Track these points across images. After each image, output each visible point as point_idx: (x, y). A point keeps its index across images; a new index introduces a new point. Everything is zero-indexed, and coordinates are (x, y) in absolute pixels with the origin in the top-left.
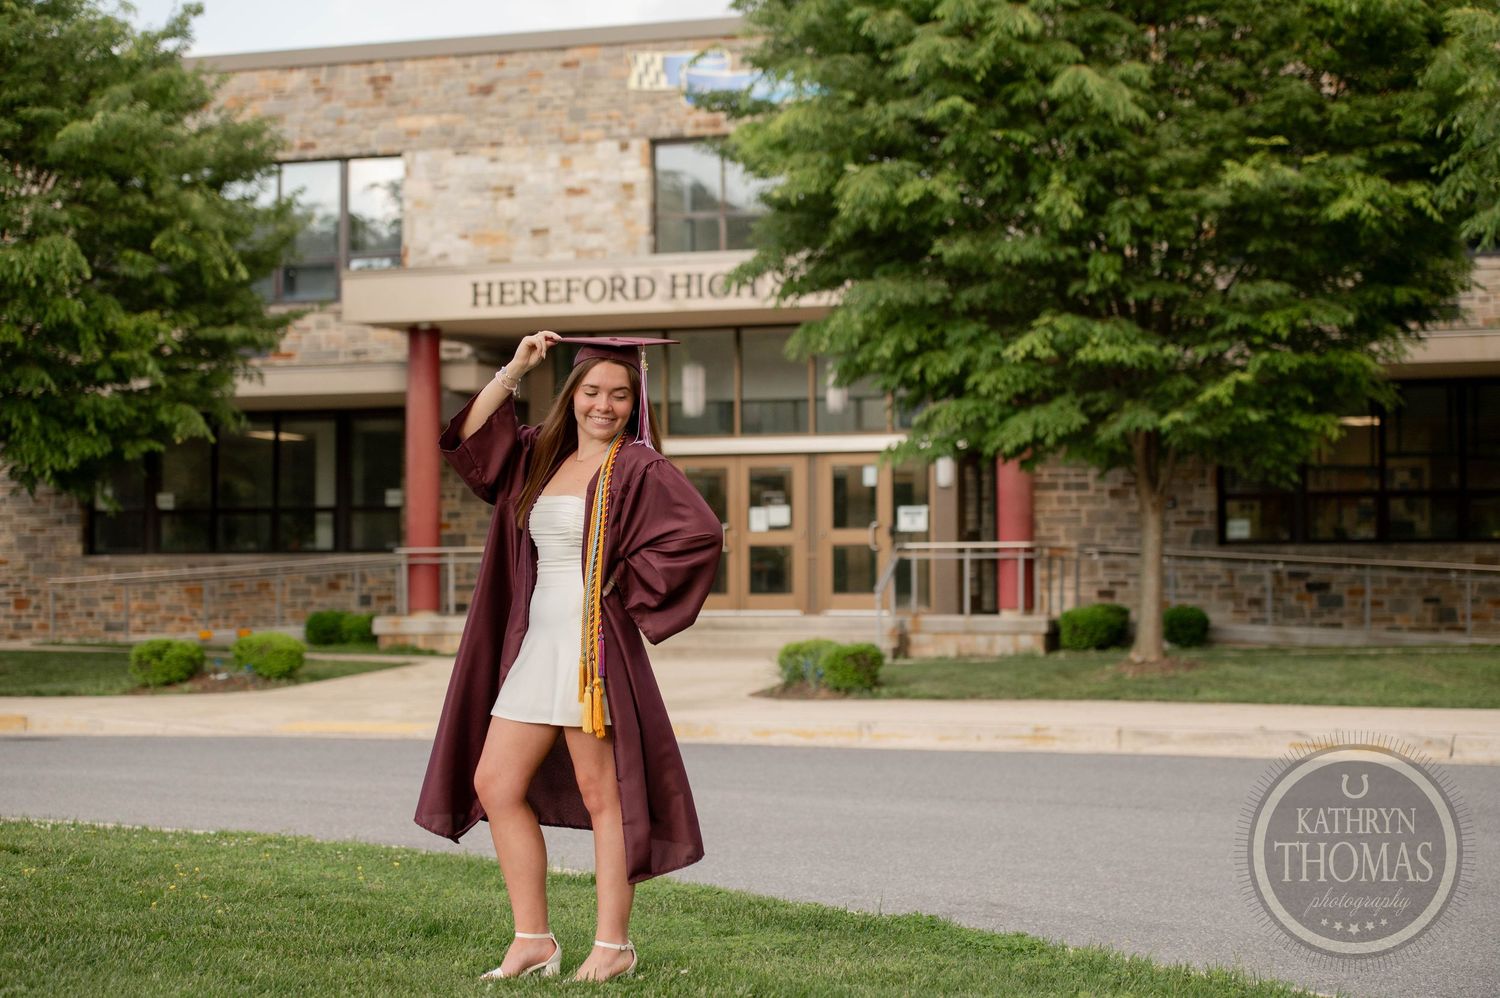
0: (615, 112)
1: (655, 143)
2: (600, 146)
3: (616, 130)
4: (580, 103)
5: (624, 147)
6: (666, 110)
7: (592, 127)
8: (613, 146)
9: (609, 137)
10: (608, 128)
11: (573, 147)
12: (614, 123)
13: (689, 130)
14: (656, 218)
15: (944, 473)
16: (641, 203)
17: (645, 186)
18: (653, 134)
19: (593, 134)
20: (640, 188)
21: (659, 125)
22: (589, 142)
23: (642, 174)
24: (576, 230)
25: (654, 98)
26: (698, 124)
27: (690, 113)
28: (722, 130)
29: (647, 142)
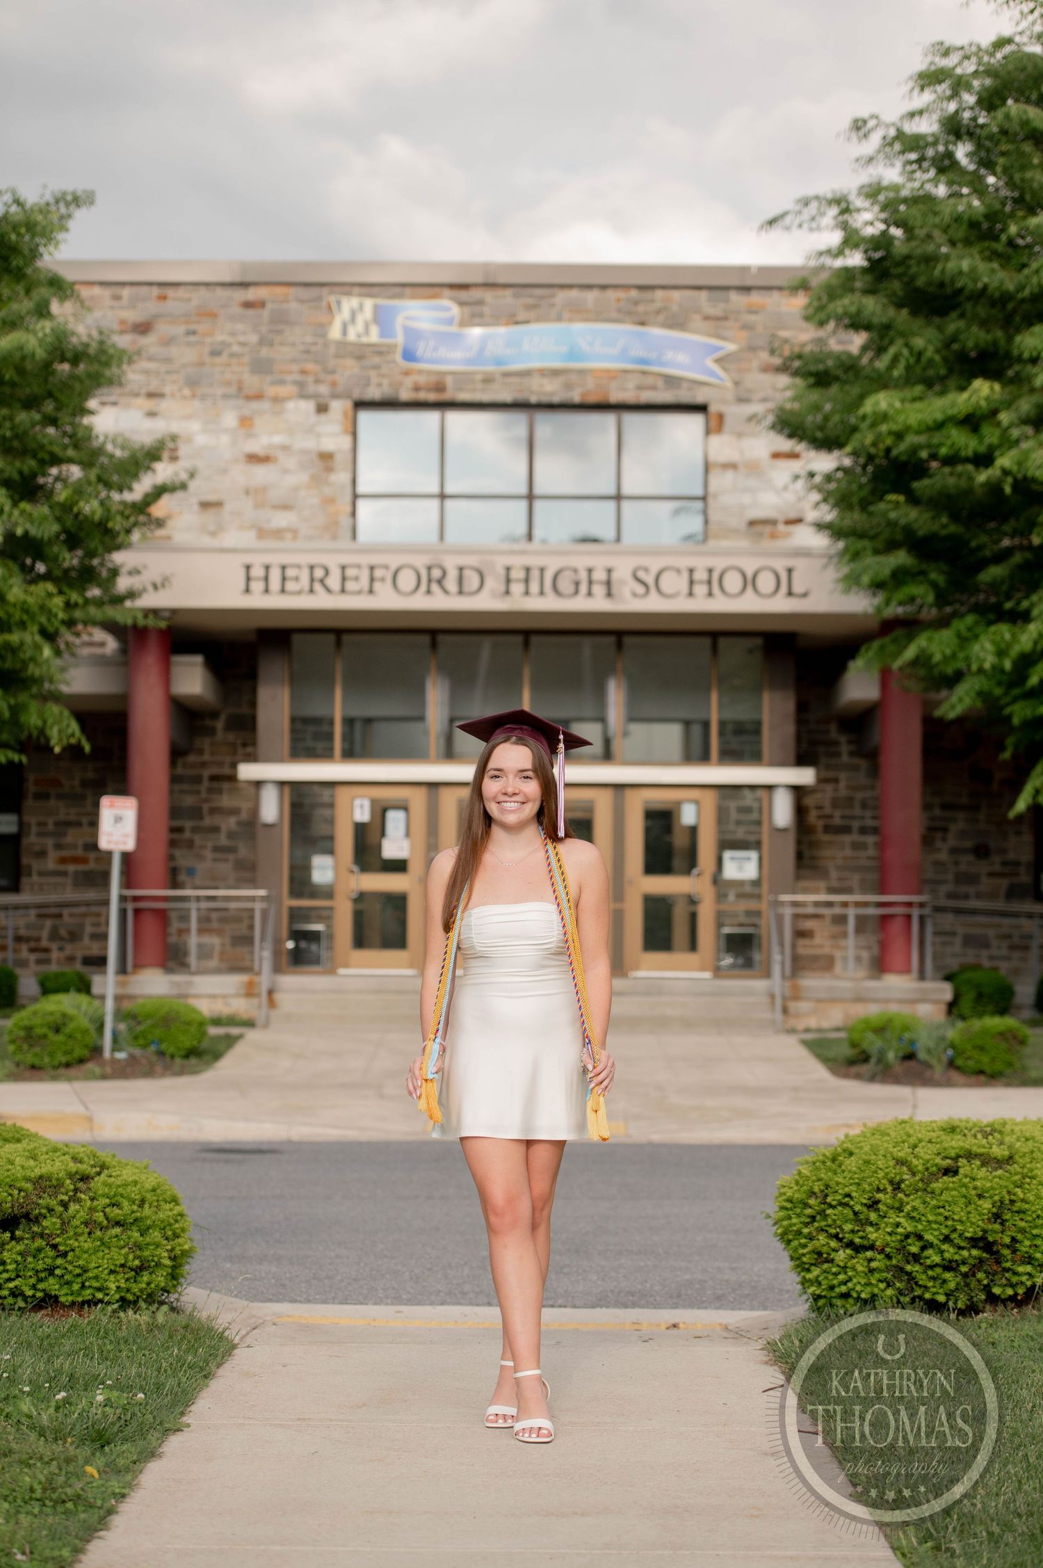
0: (310, 366)
1: (361, 405)
2: (291, 405)
3: (312, 388)
4: (265, 352)
5: (322, 409)
6: (376, 367)
7: (281, 382)
8: (308, 406)
9: (303, 396)
10: (301, 385)
11: (255, 405)
12: (310, 379)
13: (405, 395)
14: (355, 496)
15: (782, 812)
16: (343, 477)
17: (349, 456)
18: (357, 394)
19: (282, 391)
20: (342, 459)
21: (368, 385)
22: (277, 400)
23: (346, 442)
24: (258, 506)
25: (360, 352)
26: (417, 389)
27: (407, 373)
28: (447, 396)
29: (348, 404)
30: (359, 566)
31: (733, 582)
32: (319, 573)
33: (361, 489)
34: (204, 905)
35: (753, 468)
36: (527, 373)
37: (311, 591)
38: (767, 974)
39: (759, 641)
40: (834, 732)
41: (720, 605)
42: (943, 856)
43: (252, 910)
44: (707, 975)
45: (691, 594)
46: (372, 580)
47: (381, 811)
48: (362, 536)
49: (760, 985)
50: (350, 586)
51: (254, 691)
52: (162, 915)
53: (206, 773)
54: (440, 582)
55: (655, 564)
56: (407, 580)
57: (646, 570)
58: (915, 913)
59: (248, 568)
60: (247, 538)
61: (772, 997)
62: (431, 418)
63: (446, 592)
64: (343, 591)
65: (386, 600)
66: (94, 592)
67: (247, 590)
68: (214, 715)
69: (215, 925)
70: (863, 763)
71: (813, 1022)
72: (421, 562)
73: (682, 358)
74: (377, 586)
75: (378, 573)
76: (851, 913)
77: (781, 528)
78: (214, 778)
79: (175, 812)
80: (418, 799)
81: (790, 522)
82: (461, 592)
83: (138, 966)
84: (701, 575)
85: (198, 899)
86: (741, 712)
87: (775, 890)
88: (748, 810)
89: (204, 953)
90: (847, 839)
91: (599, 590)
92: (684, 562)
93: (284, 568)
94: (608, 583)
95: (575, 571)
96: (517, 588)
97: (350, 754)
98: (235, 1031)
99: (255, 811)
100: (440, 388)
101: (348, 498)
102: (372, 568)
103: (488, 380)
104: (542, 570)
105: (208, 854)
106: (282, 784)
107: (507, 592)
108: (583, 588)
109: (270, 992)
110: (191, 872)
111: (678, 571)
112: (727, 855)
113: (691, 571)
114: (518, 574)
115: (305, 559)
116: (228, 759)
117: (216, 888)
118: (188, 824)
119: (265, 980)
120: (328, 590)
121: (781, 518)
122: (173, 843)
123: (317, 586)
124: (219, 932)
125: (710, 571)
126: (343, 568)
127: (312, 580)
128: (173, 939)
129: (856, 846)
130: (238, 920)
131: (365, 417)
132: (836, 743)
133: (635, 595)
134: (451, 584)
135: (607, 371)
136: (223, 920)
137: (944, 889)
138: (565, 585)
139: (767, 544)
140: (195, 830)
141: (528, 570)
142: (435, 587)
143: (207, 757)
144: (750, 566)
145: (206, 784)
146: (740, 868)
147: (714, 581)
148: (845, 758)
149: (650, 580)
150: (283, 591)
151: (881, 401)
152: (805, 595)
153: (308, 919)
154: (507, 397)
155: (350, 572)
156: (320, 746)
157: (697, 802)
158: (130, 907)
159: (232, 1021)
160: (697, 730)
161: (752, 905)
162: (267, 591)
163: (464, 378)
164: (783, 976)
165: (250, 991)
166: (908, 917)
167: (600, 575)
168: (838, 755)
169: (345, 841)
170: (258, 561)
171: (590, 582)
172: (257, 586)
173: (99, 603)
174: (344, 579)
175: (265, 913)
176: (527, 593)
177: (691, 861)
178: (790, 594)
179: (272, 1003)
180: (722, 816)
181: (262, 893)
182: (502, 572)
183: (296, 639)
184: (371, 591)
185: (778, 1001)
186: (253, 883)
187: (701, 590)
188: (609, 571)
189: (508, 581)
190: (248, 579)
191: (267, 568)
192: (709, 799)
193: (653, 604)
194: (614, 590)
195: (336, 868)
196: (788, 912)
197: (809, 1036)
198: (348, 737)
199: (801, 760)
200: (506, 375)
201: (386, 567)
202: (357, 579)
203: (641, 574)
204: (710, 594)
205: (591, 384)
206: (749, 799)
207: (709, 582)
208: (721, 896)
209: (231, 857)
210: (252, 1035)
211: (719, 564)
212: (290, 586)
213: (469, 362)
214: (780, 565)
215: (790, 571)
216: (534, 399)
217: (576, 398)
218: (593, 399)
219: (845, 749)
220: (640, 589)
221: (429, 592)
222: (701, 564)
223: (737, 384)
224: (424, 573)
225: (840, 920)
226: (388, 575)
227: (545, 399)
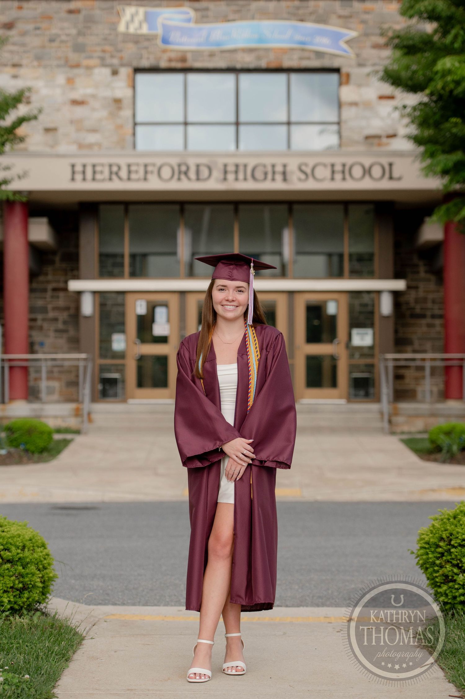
0: (108, 48)
1: (138, 70)
2: (97, 71)
3: (109, 61)
4: (81, 40)
5: (115, 73)
6: (146, 48)
7: (90, 57)
8: (107, 71)
9: (104, 65)
10: (102, 59)
11: (76, 71)
12: (107, 56)
13: (163, 64)
14: (135, 124)
15: (386, 306)
16: (127, 113)
17: (131, 101)
18: (136, 64)
19: (91, 62)
20: (127, 102)
21: (141, 58)
22: (88, 68)
23: (128, 92)
24: (78, 130)
25: (136, 39)
26: (170, 60)
27: (164, 51)
28: (188, 65)
29: (130, 70)
30: (138, 165)
31: (357, 172)
32: (115, 169)
33: (139, 119)
34: (50, 363)
35: (367, 105)
36: (234, 51)
37: (110, 179)
38: (378, 400)
39: (371, 207)
40: (415, 260)
41: (350, 185)
43: (78, 366)
44: (343, 401)
45: (333, 179)
46: (146, 172)
47: (152, 308)
48: (141, 146)
49: (374, 407)
50: (133, 176)
51: (77, 238)
52: (25, 370)
53: (50, 287)
54: (186, 173)
55: (311, 162)
56: (166, 172)
57: (306, 165)
59: (73, 166)
60: (73, 148)
61: (381, 413)
62: (179, 77)
63: (189, 179)
64: (129, 179)
65: (154, 184)
67: (73, 179)
68: (54, 253)
69: (56, 375)
71: (406, 428)
72: (174, 161)
73: (326, 41)
74: (149, 176)
75: (150, 168)
76: (428, 365)
77: (384, 140)
78: (55, 290)
79: (32, 309)
80: (174, 301)
81: (389, 137)
82: (198, 179)
83: (12, 399)
84: (338, 168)
85: (46, 360)
86: (361, 248)
87: (383, 351)
88: (366, 305)
89: (50, 391)
90: (424, 322)
91: (279, 177)
92: (329, 160)
93: (94, 166)
94: (284, 173)
95: (265, 166)
96: (231, 177)
97: (134, 274)
98: (69, 436)
99: (78, 308)
100: (184, 60)
101: (130, 125)
102: (146, 166)
103: (212, 55)
104: (245, 166)
105: (52, 334)
106: (94, 293)
107: (225, 179)
108: (270, 176)
109: (89, 414)
110: (41, 344)
111: (325, 165)
112: (355, 331)
114: (231, 168)
115: (106, 161)
116: (62, 278)
117: (56, 353)
118: (40, 317)
119: (87, 405)
120: (120, 179)
121: (383, 133)
122: (30, 328)
123: (114, 177)
124: (59, 379)
125: (344, 165)
126: (129, 166)
127: (111, 173)
128: (31, 384)
129: (429, 326)
130: (69, 372)
131: (141, 78)
132: (417, 266)
133: (300, 180)
134: (192, 175)
135: (281, 49)
136: (60, 372)
138: (259, 174)
139: (375, 149)
140: (44, 320)
141: (237, 166)
142: (183, 177)
143: (50, 277)
144: (367, 162)
145: (49, 293)
146: (362, 339)
147: (346, 171)
148: (422, 274)
149: (308, 171)
150: (94, 179)
152: (399, 179)
153: (109, 371)
154: (222, 64)
155: (133, 168)
156: (116, 270)
157: (337, 301)
158: (7, 365)
159: (67, 431)
160: (335, 259)
161: (368, 361)
162: (84, 179)
163: (197, 54)
164: (389, 402)
165: (77, 413)
166: (460, 366)
167: (279, 169)
168: (418, 272)
169: (131, 325)
170: (79, 162)
171: (274, 173)
172: (79, 177)
174: (129, 172)
175: (85, 368)
176: (237, 179)
177: (332, 336)
178: (391, 178)
179: (90, 420)
180: (351, 309)
181: (83, 356)
182: (222, 167)
183: (102, 207)
184: (145, 179)
185: (386, 417)
186: (78, 350)
187: (338, 176)
188: (285, 166)
189: (226, 172)
190: (73, 173)
191: (84, 166)
192: (344, 300)
193: (310, 185)
194: (288, 177)
195: (127, 341)
196: (391, 364)
197: (405, 437)
198: (133, 264)
199: (397, 276)
200: (223, 52)
201: (154, 165)
202: (137, 172)
203: (304, 168)
204: (344, 179)
205: (272, 56)
206: (366, 299)
207: (343, 172)
208: (351, 356)
209: (65, 335)
210: (79, 439)
211: (349, 161)
212: (98, 176)
213: (199, 44)
214: (385, 161)
215: (391, 165)
216: (239, 66)
217: (263, 64)
218: (273, 65)
219: (422, 269)
220: (303, 176)
221: (179, 179)
222: (338, 161)
223: (358, 55)
224: (176, 168)
225: (421, 369)
226: (156, 170)
227: (245, 66)
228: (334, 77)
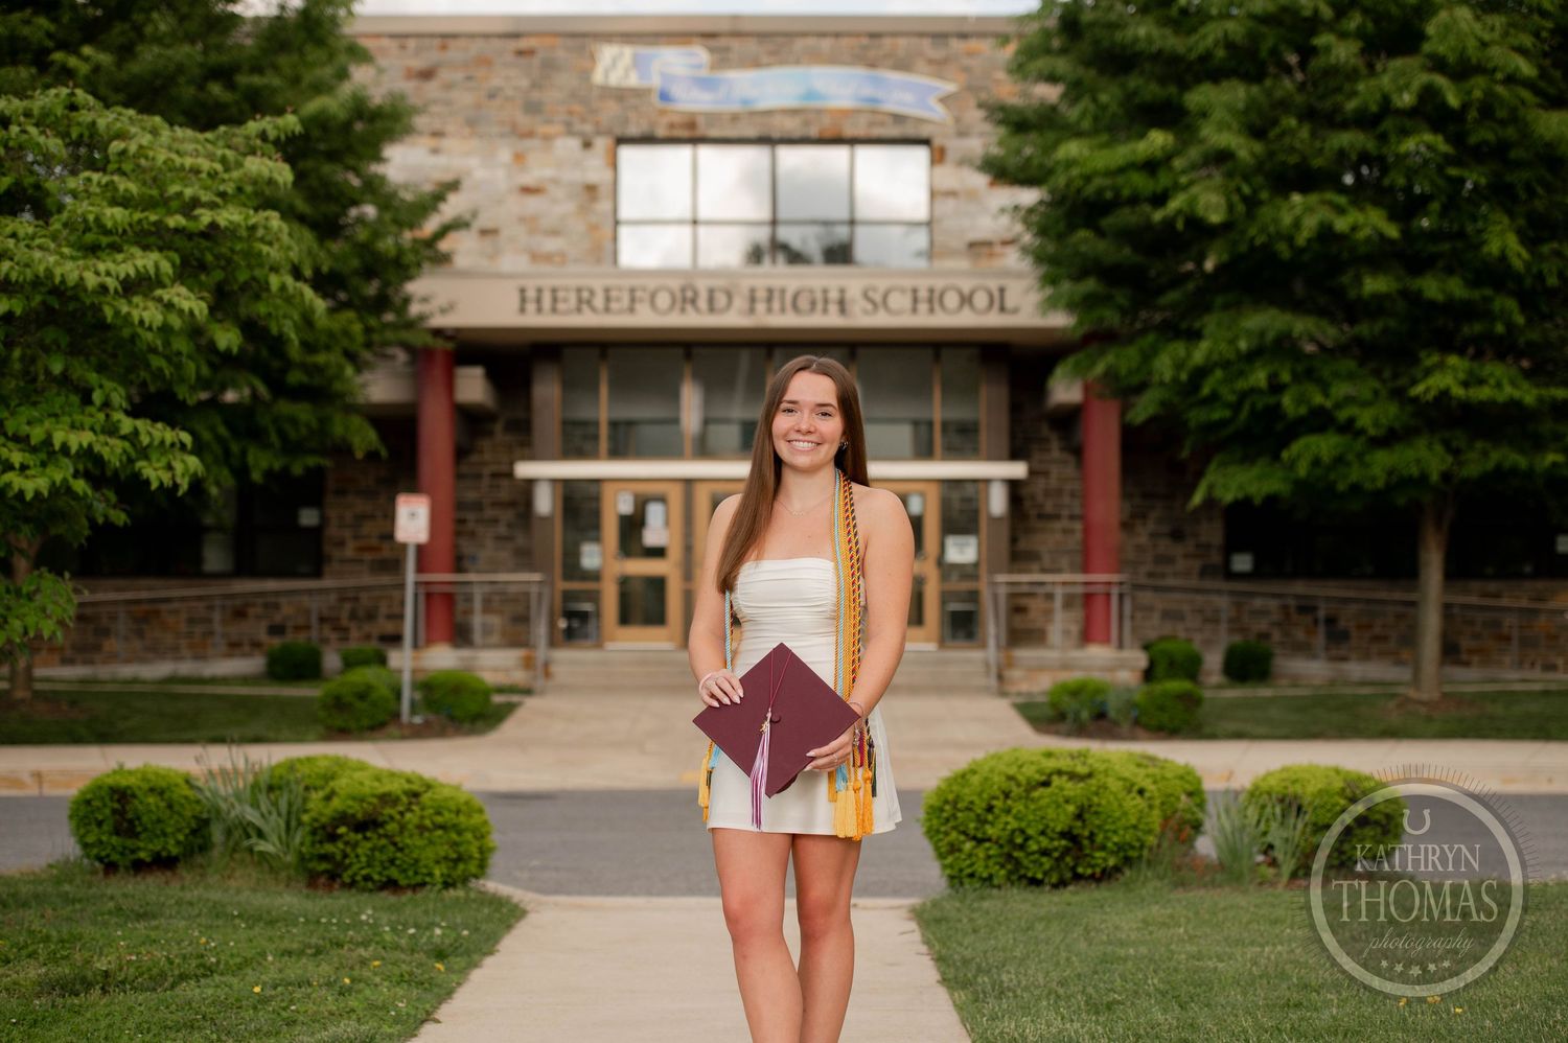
0: (577, 108)
1: (622, 140)
2: (560, 142)
3: (578, 127)
4: (536, 95)
5: (587, 145)
6: (635, 108)
7: (549, 122)
8: (574, 143)
9: (570, 132)
10: (568, 124)
11: (528, 143)
12: (576, 119)
13: (661, 132)
14: (617, 223)
15: (998, 502)
16: (605, 206)
17: (611, 188)
18: (619, 131)
19: (552, 129)
20: (604, 190)
21: (628, 123)
22: (547, 138)
23: (607, 175)
24: (531, 232)
25: (621, 95)
26: (672, 126)
27: (663, 112)
28: (698, 132)
29: (609, 140)
30: (620, 289)
31: (952, 300)
32: (585, 295)
33: (622, 216)
34: (487, 589)
35: (972, 195)
36: (769, 113)
37: (579, 310)
38: (983, 646)
39: (977, 350)
40: (1045, 430)
41: (941, 320)
42: (1143, 539)
43: (527, 594)
44: (934, 646)
45: (914, 310)
46: (633, 300)
47: (642, 503)
48: (625, 259)
49: (976, 655)
50: (614, 306)
51: (529, 398)
52: (449, 599)
53: (487, 471)
54: (693, 301)
55: (882, 284)
56: (663, 300)
57: (874, 289)
58: (1115, 591)
59: (523, 291)
60: (522, 263)
61: (987, 665)
62: (684, 153)
63: (697, 310)
64: (607, 310)
65: (645, 318)
66: (389, 317)
67: (522, 310)
68: (494, 418)
69: (496, 606)
70: (1071, 459)
71: (1024, 687)
72: (676, 285)
73: (908, 97)
74: (638, 306)
75: (639, 294)
76: (1059, 592)
77: (998, 249)
78: (495, 475)
79: (460, 506)
80: (675, 494)
81: (1005, 243)
82: (711, 310)
83: (430, 642)
84: (923, 294)
85: (481, 583)
86: (960, 413)
87: (993, 571)
88: (967, 500)
89: (487, 630)
90: (1058, 525)
91: (833, 308)
92: (908, 283)
93: (554, 291)
94: (842, 302)
95: (811, 291)
96: (761, 307)
97: (617, 452)
98: (515, 698)
99: (529, 503)
100: (692, 125)
101: (610, 224)
102: (632, 291)
103: (735, 118)
104: (783, 291)
105: (490, 543)
106: (554, 481)
107: (752, 310)
108: (820, 306)
109: (546, 665)
110: (474, 558)
111: (903, 290)
112: (950, 539)
113: (915, 291)
114: (761, 294)
115: (574, 282)
116: (506, 458)
117: (496, 572)
118: (470, 516)
119: (542, 652)
120: (593, 309)
121: (997, 240)
122: (458, 534)
123: (585, 306)
124: (500, 612)
125: (931, 291)
126: (607, 291)
127: (580, 301)
128: (459, 618)
129: (1066, 531)
130: (515, 601)
131: (627, 154)
132: (1046, 440)
133: (866, 312)
134: (703, 303)
135: (842, 110)
136: (502, 602)
137: (1144, 569)
138: (803, 303)
139: (983, 263)
140: (477, 521)
141: (770, 291)
142: (689, 307)
143: (487, 456)
144: (966, 286)
145: (486, 482)
146: (962, 552)
147: (935, 299)
148: (1056, 453)
149: (878, 297)
150: (554, 310)
151: (1072, 149)
152: (1015, 311)
153: (579, 600)
154: (751, 132)
155: (614, 294)
156: (587, 447)
157: (922, 495)
158: (422, 591)
159: (512, 689)
160: (923, 429)
161: (971, 585)
162: (540, 310)
163: (713, 118)
164: (998, 646)
165: (528, 664)
166: (1108, 595)
167: (834, 295)
168: (1048, 450)
169: (610, 530)
170: (532, 285)
171: (826, 301)
172: (531, 307)
173: (394, 326)
174: (608, 299)
175: (540, 595)
176: (770, 310)
178: (1003, 309)
179: (547, 674)
180: (945, 506)
181: (536, 577)
182: (746, 292)
183: (568, 350)
184: (632, 310)
185: (994, 670)
186: (530, 567)
187: (923, 307)
188: (842, 291)
189: (753, 300)
190: (523, 300)
191: (540, 291)
192: (934, 491)
193: (881, 320)
194: (848, 307)
195: (603, 554)
196: (1003, 591)
197: (1020, 700)
198: (613, 438)
199: (1014, 455)
200: (752, 114)
201: (644, 289)
202: (619, 299)
203: (871, 294)
204: (932, 310)
205: (826, 121)
206: (970, 490)
207: (931, 300)
208: (945, 577)
209: (510, 545)
210: (530, 703)
211: (939, 284)
212: (561, 306)
213: (716, 102)
214: (993, 284)
216: (776, 135)
217: (813, 132)
218: (828, 134)
219: (1055, 445)
220: (869, 307)
221: (683, 310)
222: (923, 285)
223: (958, 120)
224: (679, 295)
225: (1050, 597)
226: (646, 296)
227: (786, 135)
228: (921, 154)
